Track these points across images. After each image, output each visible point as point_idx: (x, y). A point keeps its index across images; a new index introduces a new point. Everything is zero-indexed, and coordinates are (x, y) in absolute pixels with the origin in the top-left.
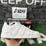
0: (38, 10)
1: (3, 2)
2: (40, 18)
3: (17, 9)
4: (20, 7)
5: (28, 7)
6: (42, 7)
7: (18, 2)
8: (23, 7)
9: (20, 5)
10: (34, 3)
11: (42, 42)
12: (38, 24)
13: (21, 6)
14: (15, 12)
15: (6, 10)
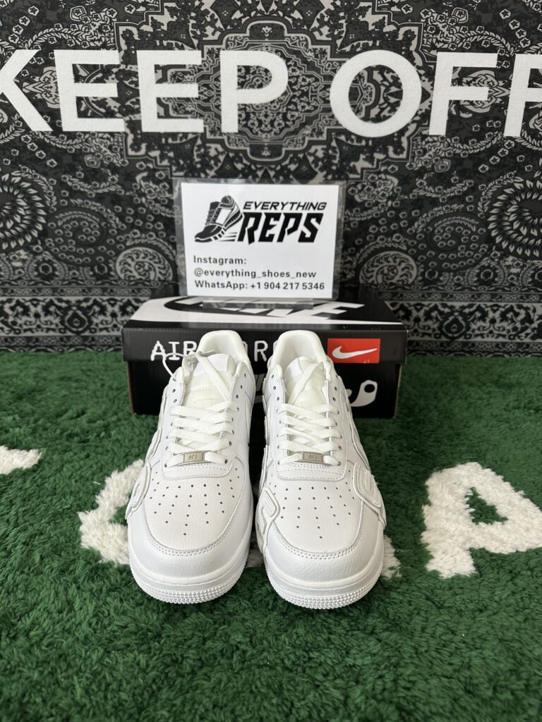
0: (473, 190)
1: (82, 114)
2: (486, 280)
3: (227, 201)
5: (361, 164)
7: (246, 112)
10: (424, 117)
11: (466, 567)
12: (469, 349)
13: (275, 150)
15: (113, 199)
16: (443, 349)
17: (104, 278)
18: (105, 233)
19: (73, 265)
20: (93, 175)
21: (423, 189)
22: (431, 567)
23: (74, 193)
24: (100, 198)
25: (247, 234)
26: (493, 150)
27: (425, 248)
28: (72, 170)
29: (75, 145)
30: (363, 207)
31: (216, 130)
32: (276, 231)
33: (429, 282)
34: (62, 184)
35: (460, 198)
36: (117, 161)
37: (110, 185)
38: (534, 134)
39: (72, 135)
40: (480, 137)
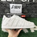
0: (31, 6)
4: (16, 4)
5: (23, 4)
6: (34, 3)
8: (19, 4)
9: (16, 2)
14: (12, 8)
16: (29, 17)
17: (4, 12)
18: (4, 9)
19: (2, 11)
20: (3, 4)
21: (28, 5)
22: (31, 32)
23: (2, 6)
24: (4, 6)
25: (15, 8)
26: (32, 3)
27: (28, 10)
28: (2, 4)
29: (2, 2)
30: (23, 7)
31: (13, 1)
32: (17, 8)
33: (28, 12)
34: (1, 5)
35: (30, 6)
36: (5, 3)
37: (5, 5)
38: (35, 2)
39: (2, 1)
40: (31, 2)
